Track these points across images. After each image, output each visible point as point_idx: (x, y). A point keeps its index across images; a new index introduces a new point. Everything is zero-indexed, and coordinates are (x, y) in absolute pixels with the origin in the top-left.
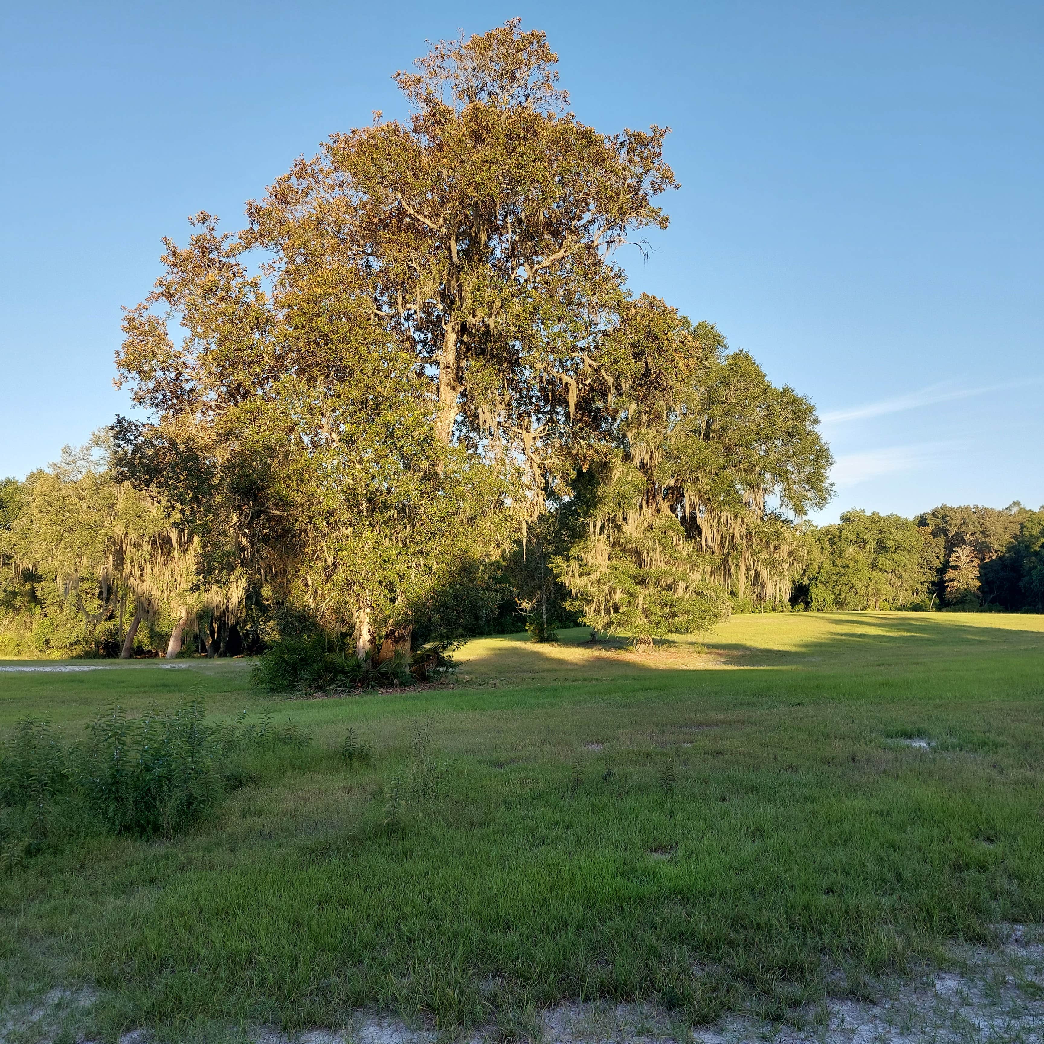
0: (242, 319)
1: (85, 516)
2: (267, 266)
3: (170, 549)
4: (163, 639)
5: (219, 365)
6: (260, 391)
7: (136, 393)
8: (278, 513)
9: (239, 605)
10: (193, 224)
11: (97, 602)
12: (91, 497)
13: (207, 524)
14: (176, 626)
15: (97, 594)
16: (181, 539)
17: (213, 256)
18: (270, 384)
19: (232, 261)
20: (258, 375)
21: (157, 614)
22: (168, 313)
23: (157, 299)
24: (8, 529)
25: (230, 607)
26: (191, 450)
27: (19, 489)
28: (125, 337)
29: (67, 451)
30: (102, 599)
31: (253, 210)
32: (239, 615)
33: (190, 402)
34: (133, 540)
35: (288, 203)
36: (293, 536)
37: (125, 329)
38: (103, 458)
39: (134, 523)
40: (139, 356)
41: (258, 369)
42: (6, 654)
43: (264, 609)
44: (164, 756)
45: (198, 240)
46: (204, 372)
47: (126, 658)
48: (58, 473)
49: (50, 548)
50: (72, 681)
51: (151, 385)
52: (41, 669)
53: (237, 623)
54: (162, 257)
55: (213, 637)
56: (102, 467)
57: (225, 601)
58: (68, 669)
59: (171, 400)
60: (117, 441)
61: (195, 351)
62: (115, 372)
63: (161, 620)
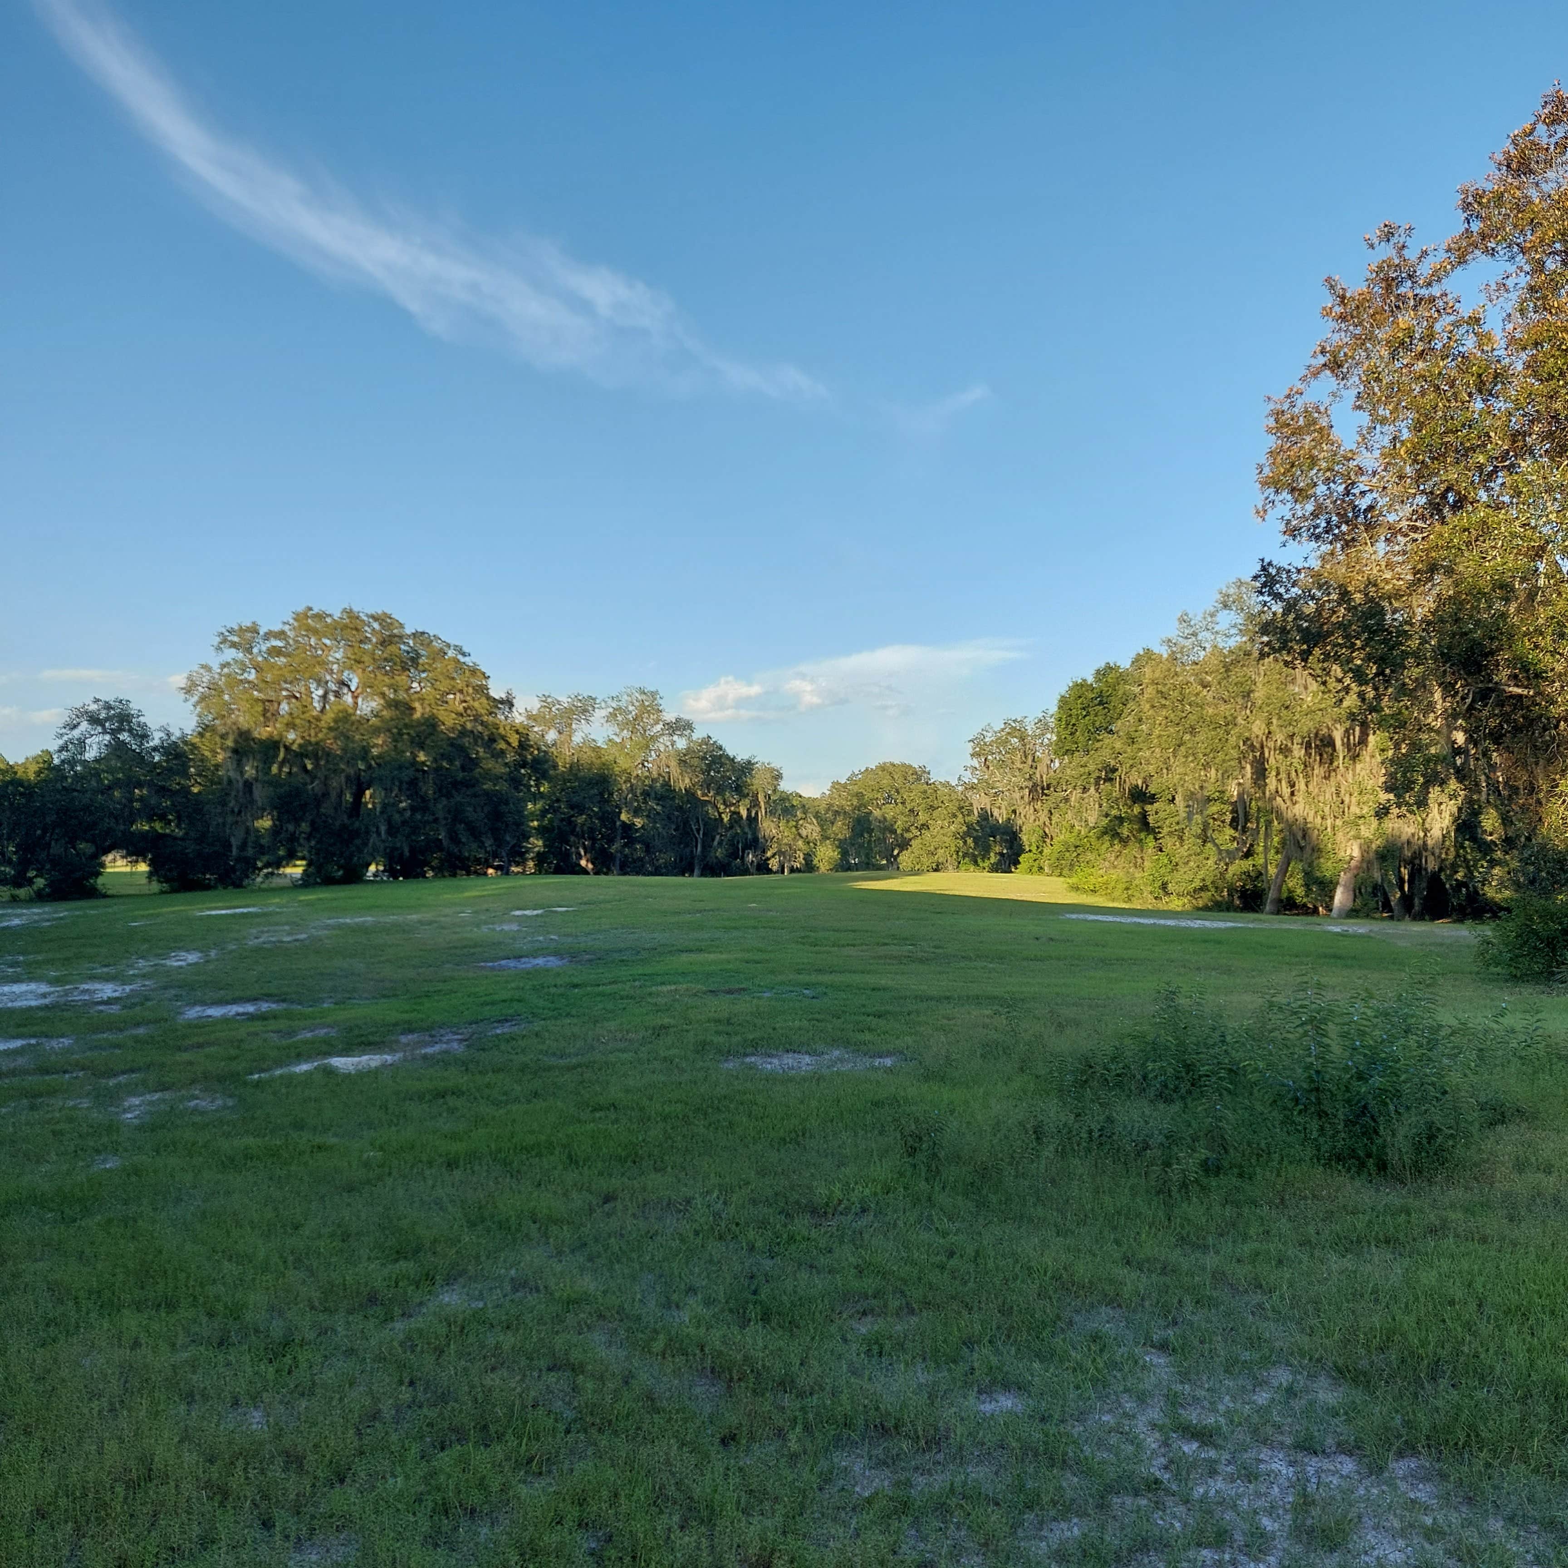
0: (1454, 380)
1: (1211, 711)
2: (1494, 287)
3: (1332, 755)
4: (1327, 888)
5: (1415, 461)
6: (1483, 496)
7: (1288, 522)
8: (1519, 691)
9: (1444, 841)
10: (1372, 246)
11: (1229, 832)
12: (1219, 683)
13: (1400, 713)
14: (1345, 870)
15: (1228, 821)
16: (1349, 739)
17: (1405, 289)
18: (1500, 481)
19: (1436, 291)
20: (1480, 468)
21: (1317, 850)
22: (1334, 394)
23: (1316, 374)
24: (1111, 732)
25: (1430, 842)
26: (1372, 600)
27: (1122, 678)
28: (1272, 442)
29: (1184, 620)
30: (1236, 829)
31: (1470, 199)
32: (1443, 856)
33: (1369, 527)
34: (1279, 743)
35: (1531, 172)
36: (1545, 729)
37: (1269, 431)
38: (1235, 626)
39: (1280, 718)
40: (1292, 466)
41: (1481, 459)
42: (1113, 900)
43: (1485, 848)
44: (1384, 1060)
45: (1380, 268)
46: (1390, 477)
47: (1272, 913)
48: (1173, 652)
49: (1166, 756)
50: (1205, 941)
51: (1310, 507)
52: (1162, 922)
53: (1441, 869)
54: (1324, 309)
55: (1401, 889)
56: (1233, 639)
57: (1422, 834)
58: (1197, 924)
59: (1339, 527)
60: (1261, 598)
61: (1377, 446)
62: (1257, 496)
63: (1322, 860)
